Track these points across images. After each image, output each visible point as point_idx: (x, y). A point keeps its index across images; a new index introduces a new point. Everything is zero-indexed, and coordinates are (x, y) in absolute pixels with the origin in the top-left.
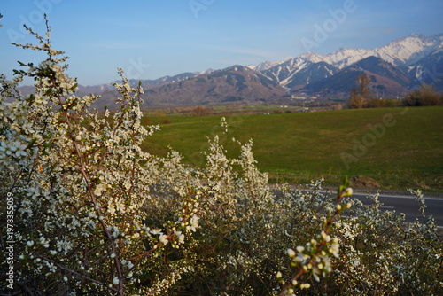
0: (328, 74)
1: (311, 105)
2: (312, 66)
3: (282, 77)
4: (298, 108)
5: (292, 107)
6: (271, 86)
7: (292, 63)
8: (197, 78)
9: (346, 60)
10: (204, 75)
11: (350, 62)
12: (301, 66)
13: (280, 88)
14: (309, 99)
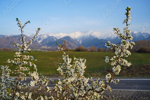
0: (54, 40)
1: (48, 50)
2: (49, 37)
3: (39, 39)
4: (44, 51)
5: (42, 50)
6: (35, 42)
7: (42, 35)
8: (6, 37)
9: (60, 36)
10: (9, 37)
11: (61, 37)
12: (45, 37)
13: (38, 43)
14: (48, 48)
